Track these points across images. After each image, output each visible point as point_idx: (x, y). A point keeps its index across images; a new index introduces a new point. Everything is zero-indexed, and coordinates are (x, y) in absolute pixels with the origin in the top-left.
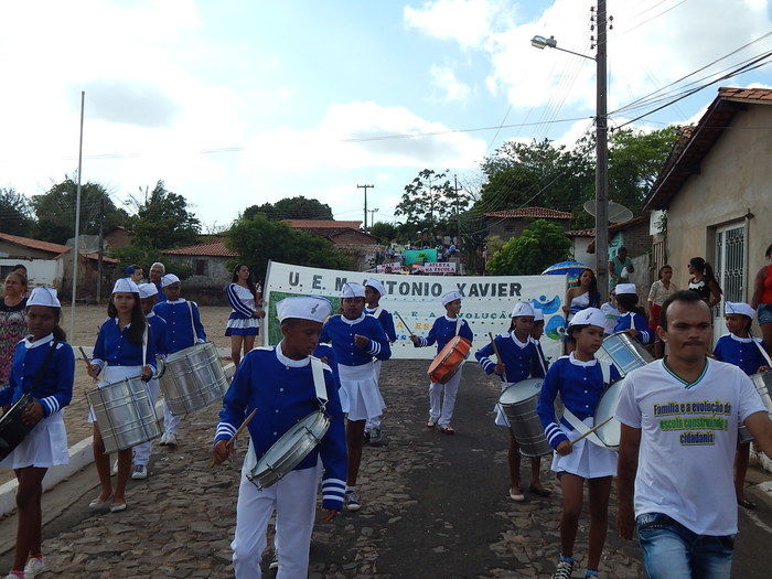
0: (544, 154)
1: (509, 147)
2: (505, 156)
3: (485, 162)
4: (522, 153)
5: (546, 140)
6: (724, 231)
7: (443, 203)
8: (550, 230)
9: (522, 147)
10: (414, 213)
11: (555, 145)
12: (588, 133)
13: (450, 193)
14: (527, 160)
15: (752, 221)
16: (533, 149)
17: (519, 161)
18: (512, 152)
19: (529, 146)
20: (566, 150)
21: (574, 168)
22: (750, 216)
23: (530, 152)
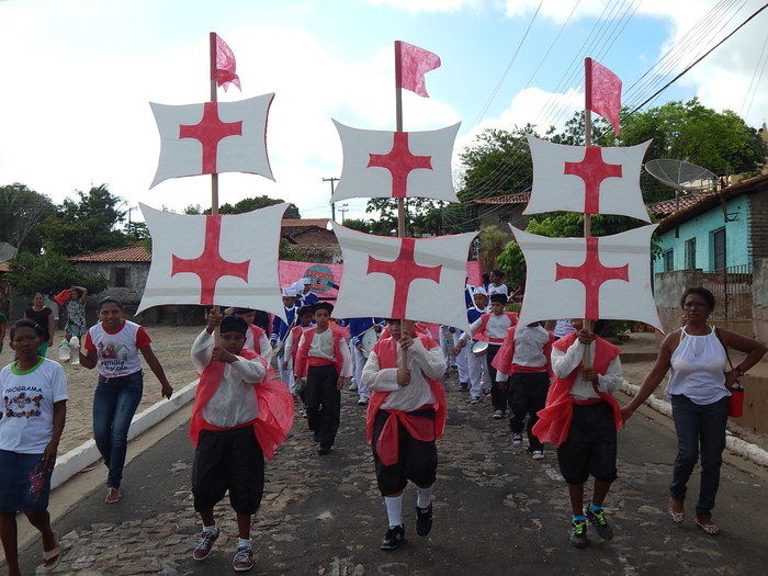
1: (489, 134)
2: (483, 143)
3: (464, 152)
4: (503, 140)
5: (529, 125)
9: (503, 135)
10: (388, 209)
11: (540, 130)
12: (577, 114)
16: (516, 136)
17: (501, 150)
18: (493, 139)
19: (510, 132)
20: (555, 133)
23: (512, 139)
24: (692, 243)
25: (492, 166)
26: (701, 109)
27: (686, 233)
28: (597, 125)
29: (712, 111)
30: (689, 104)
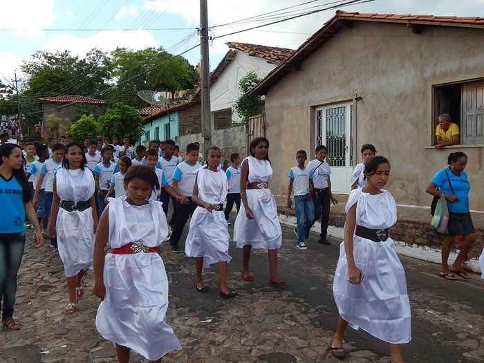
0: (66, 60)
1: (40, 54)
2: (36, 60)
3: (23, 64)
4: (49, 59)
5: (66, 51)
6: (324, 110)
8: (128, 110)
9: (49, 55)
11: (73, 55)
14: (52, 64)
15: (359, 102)
16: (57, 57)
17: (48, 64)
18: (43, 58)
19: (54, 55)
21: (88, 71)
22: (359, 99)
23: (55, 59)
24: (157, 129)
25: (46, 77)
26: (165, 53)
27: (156, 124)
29: (171, 55)
30: (158, 50)
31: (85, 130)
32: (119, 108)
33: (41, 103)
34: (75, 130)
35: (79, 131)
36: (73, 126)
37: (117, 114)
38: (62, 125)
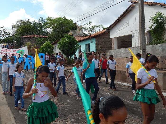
2: (18, 23)
4: (23, 23)
5: (28, 19)
7: (3, 35)
9: (23, 21)
12: (41, 18)
13: (5, 32)
16: (25, 22)
17: (22, 25)
18: (20, 22)
20: (35, 22)
25: (23, 28)
28: (46, 21)
30: (63, 18)
31: (47, 48)
32: (67, 37)
33: (23, 38)
34: (43, 48)
35: (44, 48)
36: (42, 46)
37: (67, 40)
38: (32, 46)
